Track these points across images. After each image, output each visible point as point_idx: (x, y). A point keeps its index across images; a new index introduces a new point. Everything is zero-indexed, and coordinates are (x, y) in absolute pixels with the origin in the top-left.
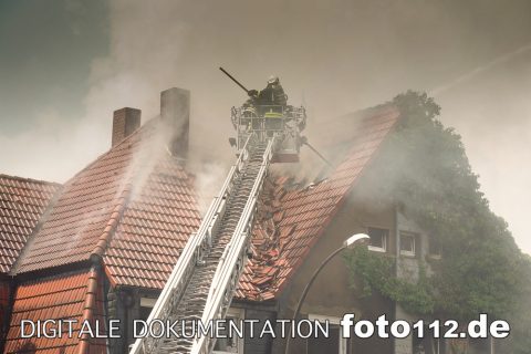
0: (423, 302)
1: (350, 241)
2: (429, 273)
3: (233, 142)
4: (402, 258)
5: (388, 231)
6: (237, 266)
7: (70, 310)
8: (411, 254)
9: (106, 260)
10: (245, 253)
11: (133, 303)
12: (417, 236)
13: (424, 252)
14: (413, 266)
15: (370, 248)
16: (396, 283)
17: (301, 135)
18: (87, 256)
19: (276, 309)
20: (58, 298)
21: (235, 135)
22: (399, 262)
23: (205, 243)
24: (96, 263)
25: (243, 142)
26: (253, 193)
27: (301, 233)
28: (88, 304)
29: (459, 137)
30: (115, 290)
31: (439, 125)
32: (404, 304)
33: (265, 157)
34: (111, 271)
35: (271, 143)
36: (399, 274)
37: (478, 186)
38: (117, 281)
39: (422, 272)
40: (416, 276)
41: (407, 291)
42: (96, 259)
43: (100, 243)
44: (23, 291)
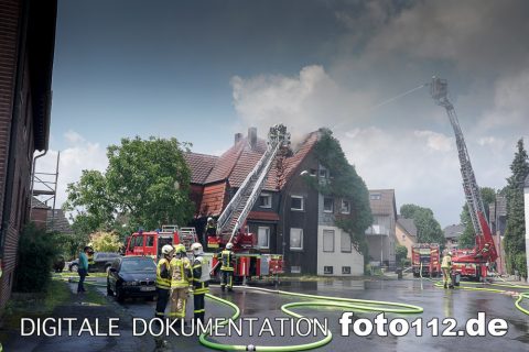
0: (327, 191)
1: (302, 173)
2: (329, 182)
5: (316, 170)
7: (219, 194)
8: (324, 177)
9: (230, 179)
12: (326, 171)
13: (328, 176)
14: (324, 181)
15: (311, 175)
16: (319, 186)
18: (224, 178)
19: (281, 194)
21: (269, 141)
22: (320, 179)
24: (226, 180)
25: (271, 143)
28: (224, 193)
30: (232, 188)
33: (276, 148)
34: (230, 183)
35: (279, 144)
36: (320, 183)
38: (232, 186)
39: (327, 182)
40: (325, 183)
41: (323, 188)
43: (228, 175)
44: (206, 189)
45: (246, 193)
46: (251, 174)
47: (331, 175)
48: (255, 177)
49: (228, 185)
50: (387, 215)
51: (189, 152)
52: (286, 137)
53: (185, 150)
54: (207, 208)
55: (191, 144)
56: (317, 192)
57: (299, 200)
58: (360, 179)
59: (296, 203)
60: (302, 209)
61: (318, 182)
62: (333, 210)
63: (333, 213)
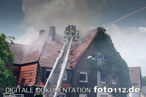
0: (103, 69)
1: (88, 58)
2: (104, 63)
3: (64, 37)
4: (99, 60)
5: (95, 55)
6: (67, 64)
7: (32, 72)
8: (100, 59)
9: (39, 62)
10: (68, 61)
11: (45, 70)
12: (102, 56)
13: (103, 59)
14: (101, 62)
15: (92, 58)
16: (97, 65)
17: (78, 36)
18: (36, 61)
19: (73, 71)
20: (30, 69)
21: (65, 36)
22: (98, 61)
23: (60, 59)
24: (37, 62)
25: (67, 38)
26: (69, 49)
27: (78, 56)
28: (36, 70)
29: (110, 36)
30: (41, 68)
31: (106, 34)
32: (99, 70)
33: (71, 41)
34: (40, 64)
35: (72, 38)
36: (98, 64)
37: (114, 46)
38: (41, 66)
39: (102, 63)
40: (101, 64)
41: (100, 67)
42: (37, 61)
43: (38, 58)
44: (22, 68)
45: (57, 72)
46: (58, 59)
47: (105, 58)
48: (61, 61)
49: (39, 65)
50: (137, 84)
51: (12, 43)
52: (77, 33)
53: (10, 42)
54: (24, 80)
55: (14, 38)
56: (96, 70)
57: (85, 75)
58: (124, 61)
59: (83, 77)
60: (86, 81)
61: (97, 63)
62: (107, 82)
63: (106, 84)
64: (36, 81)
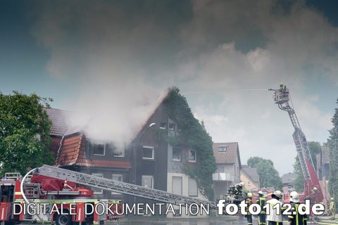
0: (175, 142)
2: (177, 134)
4: (170, 130)
5: (165, 123)
8: (172, 129)
12: (174, 124)
13: (176, 129)
14: (173, 133)
15: (161, 128)
16: (168, 137)
18: (80, 131)
28: (80, 143)
29: (185, 98)
31: (180, 95)
32: (170, 143)
36: (169, 135)
40: (174, 135)
41: (171, 139)
47: (179, 128)
50: (232, 164)
51: (49, 107)
53: (45, 105)
56: (167, 143)
57: (151, 150)
60: (153, 158)
61: (167, 134)
62: (181, 159)
63: (181, 161)
64: (78, 157)
